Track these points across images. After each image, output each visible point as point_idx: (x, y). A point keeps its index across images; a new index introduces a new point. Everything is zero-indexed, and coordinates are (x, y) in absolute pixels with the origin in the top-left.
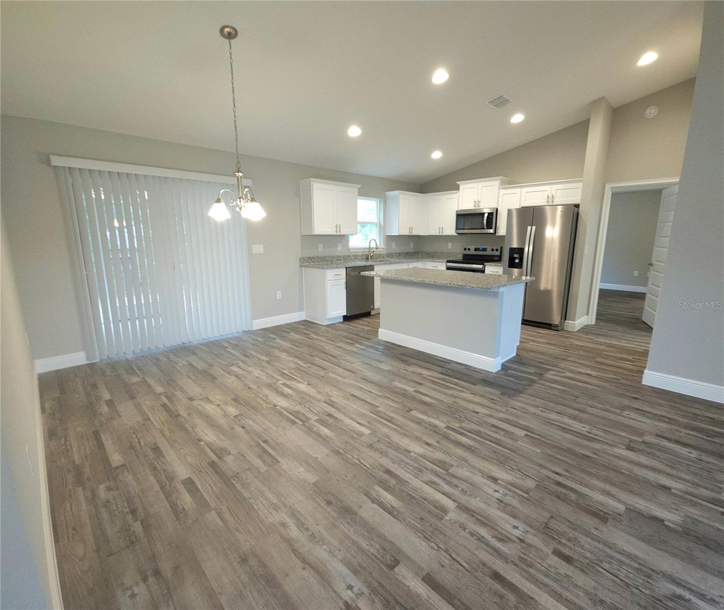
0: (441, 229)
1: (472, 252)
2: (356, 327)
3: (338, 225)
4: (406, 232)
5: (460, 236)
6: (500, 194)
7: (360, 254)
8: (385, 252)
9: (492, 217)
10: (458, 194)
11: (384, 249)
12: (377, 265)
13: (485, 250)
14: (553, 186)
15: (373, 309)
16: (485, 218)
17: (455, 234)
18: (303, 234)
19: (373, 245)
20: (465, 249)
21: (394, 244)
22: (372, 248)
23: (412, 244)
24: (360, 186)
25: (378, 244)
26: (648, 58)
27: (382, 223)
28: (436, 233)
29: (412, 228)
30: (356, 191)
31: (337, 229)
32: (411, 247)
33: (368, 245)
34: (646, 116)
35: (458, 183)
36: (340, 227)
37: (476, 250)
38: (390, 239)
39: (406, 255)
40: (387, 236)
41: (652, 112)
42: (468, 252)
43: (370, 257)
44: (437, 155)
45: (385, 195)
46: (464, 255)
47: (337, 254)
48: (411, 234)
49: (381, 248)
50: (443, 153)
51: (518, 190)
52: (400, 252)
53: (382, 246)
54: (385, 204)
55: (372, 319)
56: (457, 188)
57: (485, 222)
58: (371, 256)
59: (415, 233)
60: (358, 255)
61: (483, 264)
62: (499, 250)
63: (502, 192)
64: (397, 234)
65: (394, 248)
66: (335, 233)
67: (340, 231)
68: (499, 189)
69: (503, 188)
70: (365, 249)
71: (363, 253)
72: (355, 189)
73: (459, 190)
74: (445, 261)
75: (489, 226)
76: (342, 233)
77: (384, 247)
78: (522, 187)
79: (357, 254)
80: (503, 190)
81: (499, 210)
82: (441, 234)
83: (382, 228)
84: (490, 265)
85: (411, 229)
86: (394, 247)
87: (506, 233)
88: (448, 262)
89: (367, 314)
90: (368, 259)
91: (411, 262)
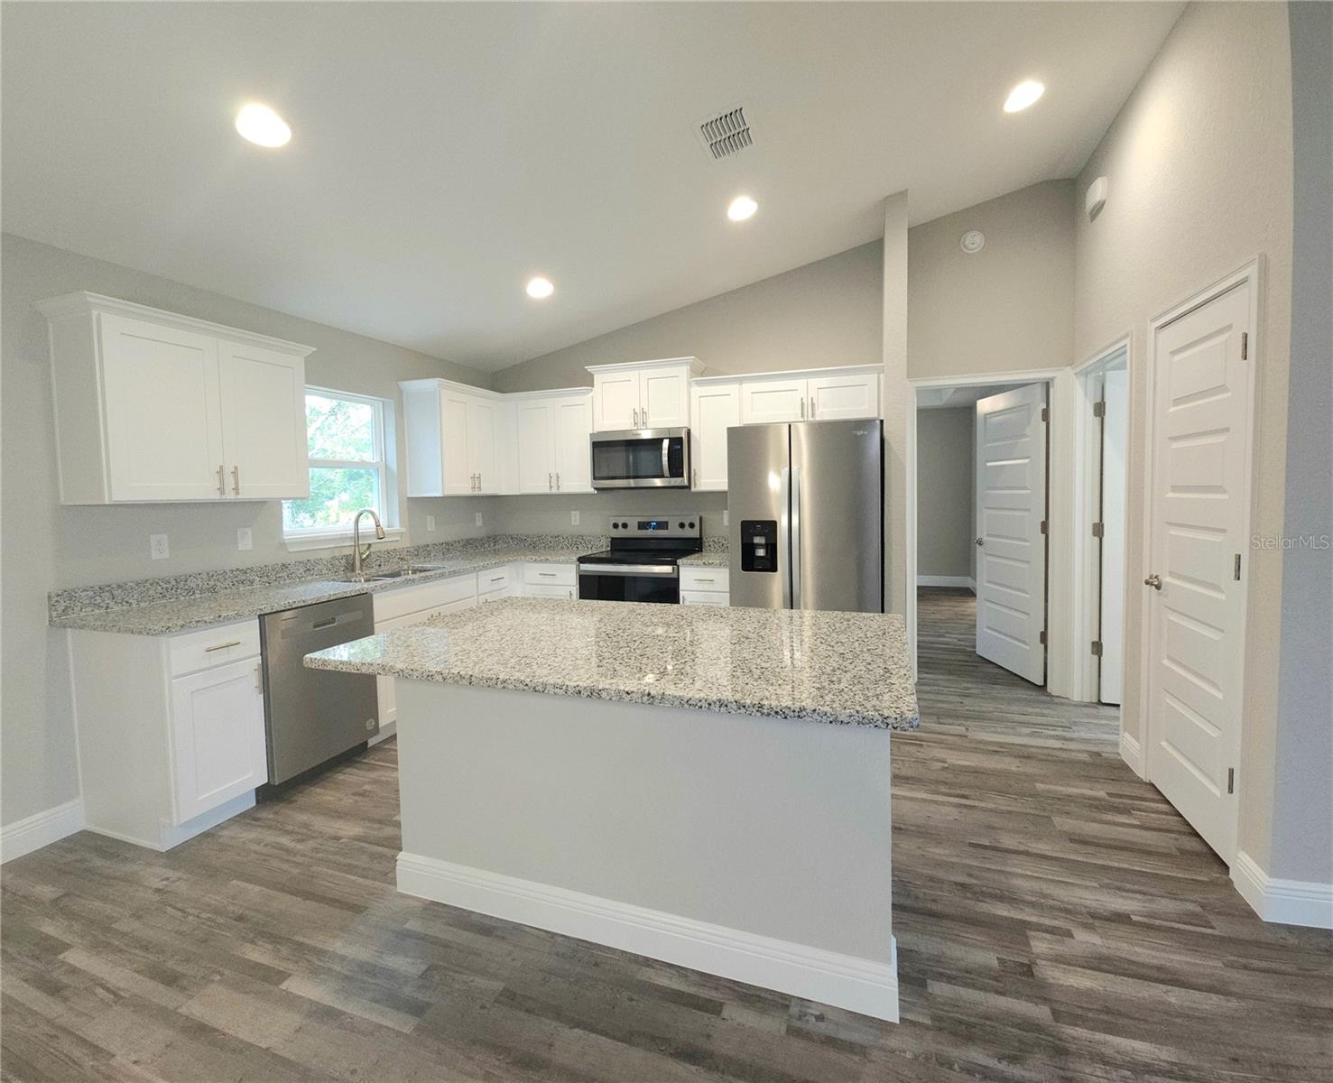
0: (554, 479)
1: (633, 531)
2: (305, 834)
3: (228, 469)
4: (464, 489)
5: (605, 496)
6: (692, 395)
7: (326, 556)
8: (406, 543)
9: (679, 449)
10: (590, 395)
11: (401, 534)
12: (383, 588)
13: (663, 525)
14: (810, 381)
15: (376, 730)
16: (665, 452)
17: (592, 490)
18: (63, 502)
19: (367, 525)
20: (616, 526)
21: (430, 520)
22: (366, 536)
23: (478, 516)
24: (314, 349)
25: (383, 523)
26: (1024, 95)
27: (394, 466)
28: (541, 487)
29: (479, 478)
30: (298, 364)
31: (222, 481)
32: (478, 525)
33: (352, 525)
34: (965, 250)
35: (590, 368)
36: (235, 473)
37: (642, 526)
38: (419, 506)
39: (464, 546)
40: (411, 500)
41: (974, 241)
42: (621, 533)
43: (358, 564)
44: (540, 288)
45: (399, 388)
46: (613, 539)
47: (236, 561)
48: (476, 493)
49: (391, 534)
50: (555, 286)
51: (733, 389)
52: (450, 539)
53: (397, 527)
54: (400, 413)
55: (373, 768)
56: (588, 381)
57: (665, 459)
58: (363, 560)
59: (488, 489)
60: (317, 562)
61: (673, 563)
62: (697, 525)
63: (697, 391)
64: (438, 494)
65: (432, 530)
66: (215, 496)
67: (236, 490)
68: (690, 384)
69: (699, 383)
70: (343, 538)
71: (337, 554)
72: (294, 359)
73: (593, 386)
74: (575, 558)
75: (676, 469)
76: (246, 494)
77: (404, 530)
78: (741, 381)
79: (312, 557)
80: (698, 388)
81: (692, 431)
82: (554, 491)
83: (395, 477)
84: (691, 565)
85: (476, 479)
86: (431, 526)
87: (729, 486)
88: (582, 560)
89: (356, 754)
90: (353, 570)
91: (484, 568)
